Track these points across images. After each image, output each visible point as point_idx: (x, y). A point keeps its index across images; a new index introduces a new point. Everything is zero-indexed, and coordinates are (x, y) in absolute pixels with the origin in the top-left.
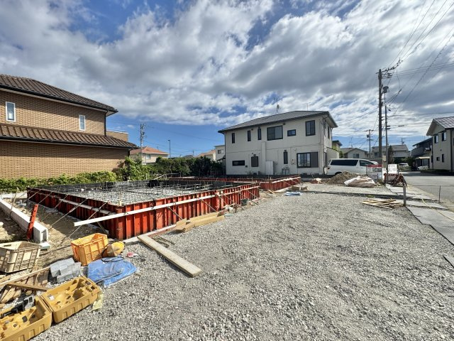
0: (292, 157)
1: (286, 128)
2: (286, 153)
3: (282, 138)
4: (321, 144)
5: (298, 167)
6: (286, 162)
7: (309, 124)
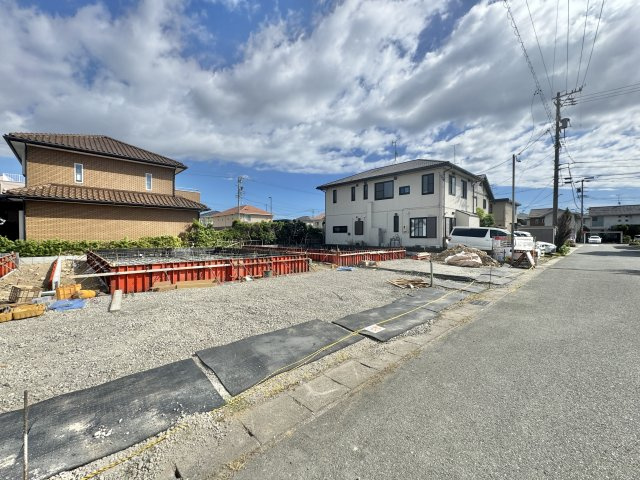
0: (404, 223)
1: (397, 185)
2: (396, 218)
3: (392, 198)
4: (441, 206)
5: (411, 237)
6: (396, 229)
7: (426, 178)
